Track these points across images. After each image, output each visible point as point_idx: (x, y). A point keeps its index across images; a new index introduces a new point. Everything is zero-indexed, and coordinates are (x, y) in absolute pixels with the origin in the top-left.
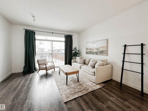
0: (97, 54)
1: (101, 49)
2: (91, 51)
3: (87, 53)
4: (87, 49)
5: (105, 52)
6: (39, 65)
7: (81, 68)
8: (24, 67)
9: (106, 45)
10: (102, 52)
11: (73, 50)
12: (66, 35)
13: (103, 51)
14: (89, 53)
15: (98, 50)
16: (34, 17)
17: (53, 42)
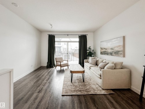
0: (112, 55)
1: (117, 49)
2: (105, 51)
3: (101, 53)
4: (102, 49)
5: (121, 52)
6: (56, 62)
7: (90, 68)
8: (47, 63)
9: (122, 44)
10: (117, 53)
11: (88, 50)
12: (80, 35)
13: (119, 51)
14: (104, 53)
15: (112, 50)
16: (51, 25)
17: (69, 43)
